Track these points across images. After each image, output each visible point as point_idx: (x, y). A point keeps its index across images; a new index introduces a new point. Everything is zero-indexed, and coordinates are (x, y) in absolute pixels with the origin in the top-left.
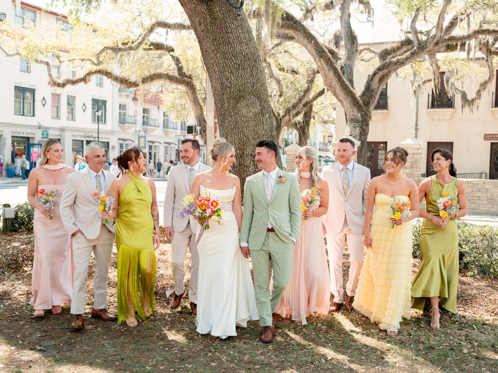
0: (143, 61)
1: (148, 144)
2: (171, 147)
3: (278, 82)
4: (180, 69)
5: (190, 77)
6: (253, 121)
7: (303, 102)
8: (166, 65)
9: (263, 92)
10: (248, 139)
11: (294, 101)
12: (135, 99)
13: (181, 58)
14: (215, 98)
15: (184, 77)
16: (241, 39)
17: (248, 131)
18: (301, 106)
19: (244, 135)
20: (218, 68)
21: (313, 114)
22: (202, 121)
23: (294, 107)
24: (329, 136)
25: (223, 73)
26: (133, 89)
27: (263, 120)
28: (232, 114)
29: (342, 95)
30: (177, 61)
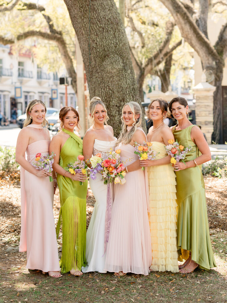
0: (17, 19)
1: (23, 95)
2: (45, 97)
3: (140, 34)
4: (51, 27)
5: (60, 33)
6: (117, 76)
7: (164, 52)
8: (38, 22)
9: (124, 51)
10: (113, 92)
11: (155, 52)
12: (10, 53)
13: (51, 17)
14: (83, 57)
15: (55, 33)
16: (104, 6)
17: (113, 86)
18: (161, 56)
19: (110, 89)
20: (85, 32)
21: (173, 62)
22: (72, 72)
23: (156, 57)
24: (188, 82)
25: (90, 35)
26: (9, 46)
27: (125, 75)
28: (99, 71)
29: (198, 46)
30: (48, 19)
